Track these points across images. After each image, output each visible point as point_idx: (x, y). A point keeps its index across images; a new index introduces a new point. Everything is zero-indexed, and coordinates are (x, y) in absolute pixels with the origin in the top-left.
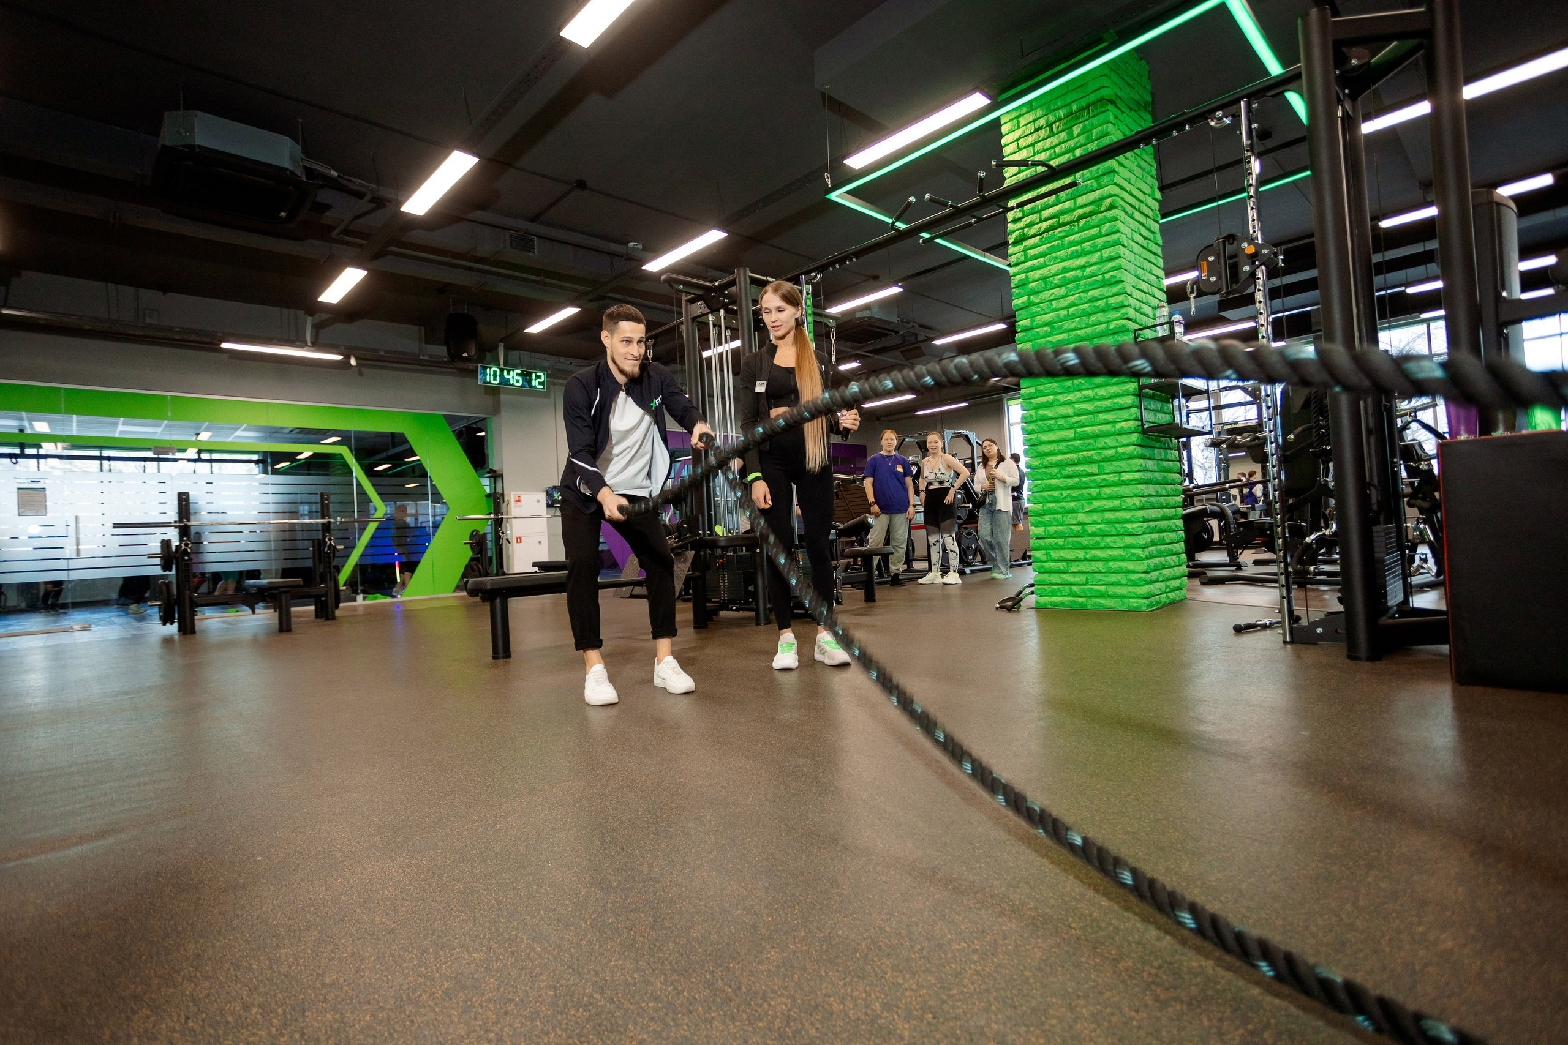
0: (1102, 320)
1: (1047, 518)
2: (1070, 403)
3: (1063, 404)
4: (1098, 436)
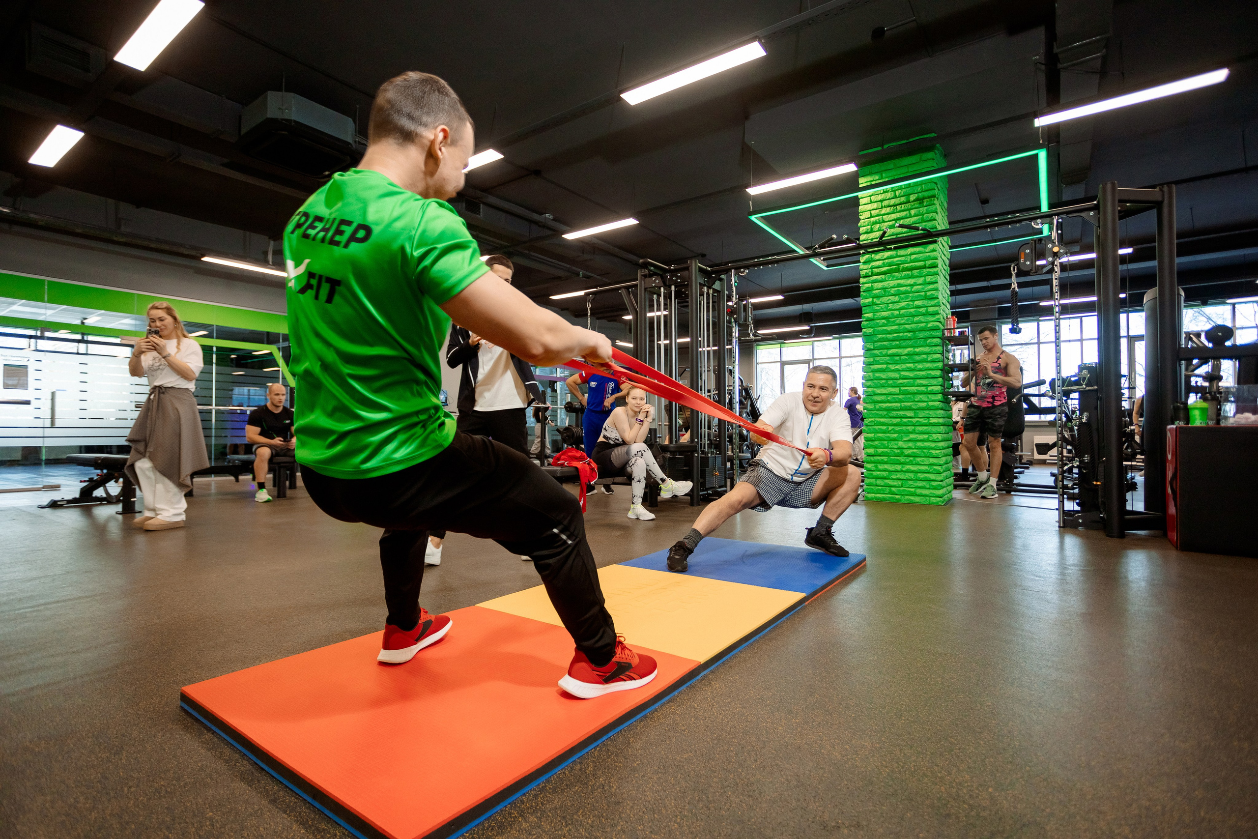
0: (923, 320)
1: (876, 443)
2: (898, 370)
3: (893, 371)
4: (915, 394)
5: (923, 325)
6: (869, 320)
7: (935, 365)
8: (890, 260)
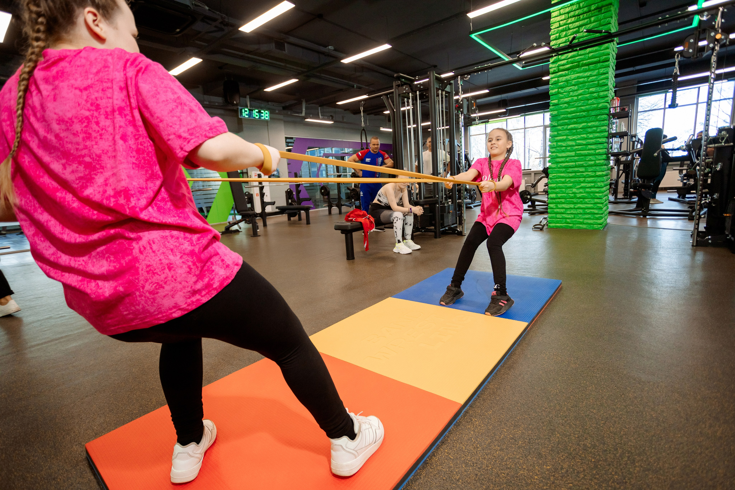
0: (595, 102)
1: (557, 190)
2: (574, 140)
3: (571, 140)
4: (587, 155)
5: (595, 106)
6: (554, 105)
7: (602, 134)
8: (573, 59)
